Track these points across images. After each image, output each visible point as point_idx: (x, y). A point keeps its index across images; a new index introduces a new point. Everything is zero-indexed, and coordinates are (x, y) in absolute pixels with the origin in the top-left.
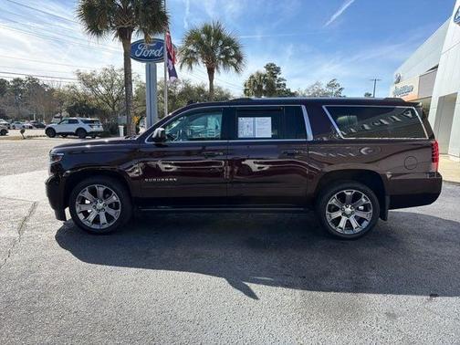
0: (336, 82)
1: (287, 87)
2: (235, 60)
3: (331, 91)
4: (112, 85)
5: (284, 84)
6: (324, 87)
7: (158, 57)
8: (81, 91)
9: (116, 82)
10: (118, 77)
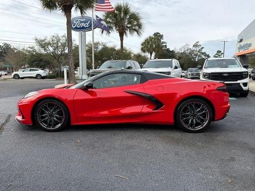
0: (199, 44)
1: (168, 48)
2: (137, 28)
3: (195, 49)
4: (57, 46)
5: (166, 46)
6: (191, 47)
7: (86, 28)
8: (38, 51)
9: (60, 44)
10: (61, 41)
